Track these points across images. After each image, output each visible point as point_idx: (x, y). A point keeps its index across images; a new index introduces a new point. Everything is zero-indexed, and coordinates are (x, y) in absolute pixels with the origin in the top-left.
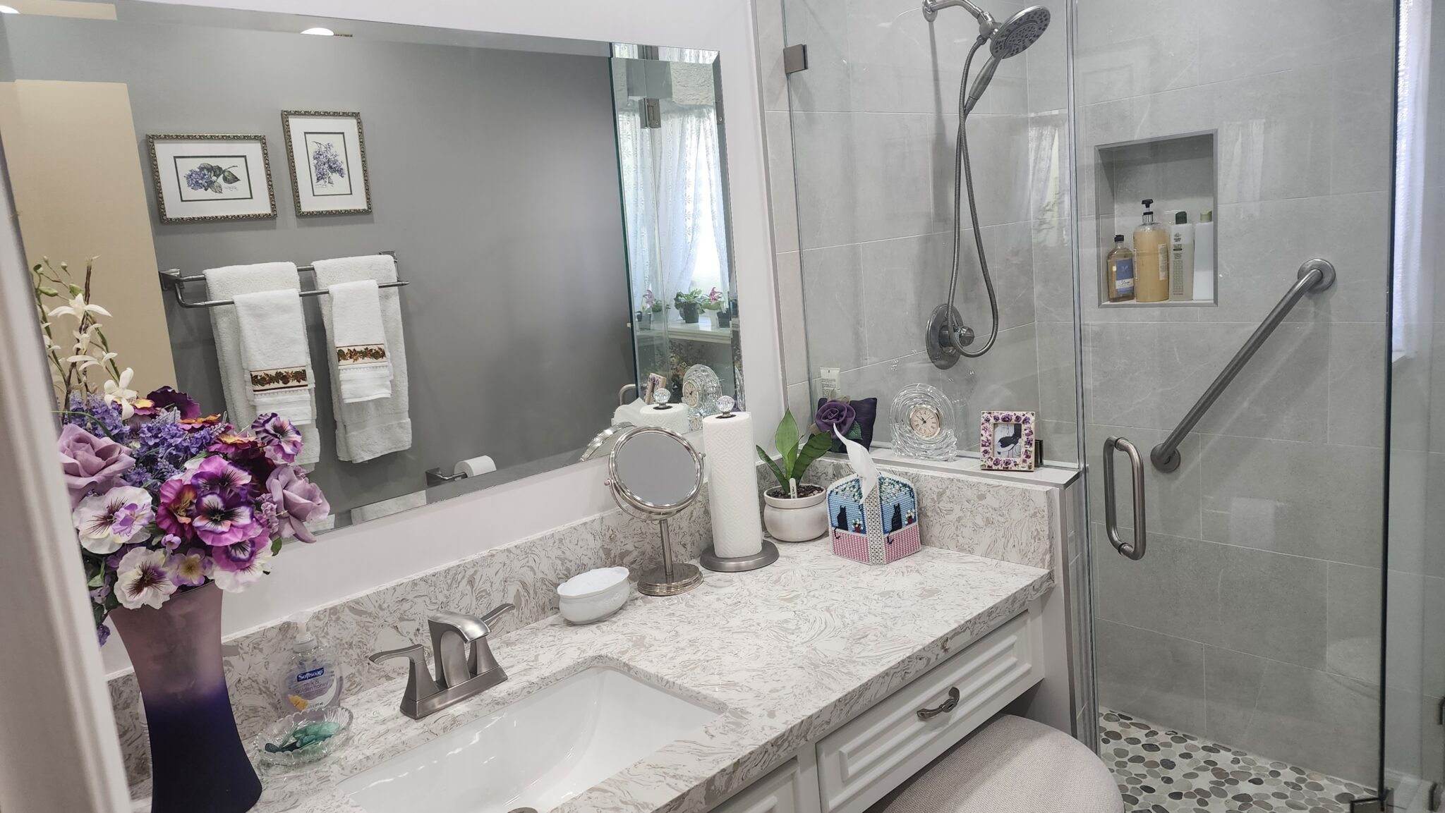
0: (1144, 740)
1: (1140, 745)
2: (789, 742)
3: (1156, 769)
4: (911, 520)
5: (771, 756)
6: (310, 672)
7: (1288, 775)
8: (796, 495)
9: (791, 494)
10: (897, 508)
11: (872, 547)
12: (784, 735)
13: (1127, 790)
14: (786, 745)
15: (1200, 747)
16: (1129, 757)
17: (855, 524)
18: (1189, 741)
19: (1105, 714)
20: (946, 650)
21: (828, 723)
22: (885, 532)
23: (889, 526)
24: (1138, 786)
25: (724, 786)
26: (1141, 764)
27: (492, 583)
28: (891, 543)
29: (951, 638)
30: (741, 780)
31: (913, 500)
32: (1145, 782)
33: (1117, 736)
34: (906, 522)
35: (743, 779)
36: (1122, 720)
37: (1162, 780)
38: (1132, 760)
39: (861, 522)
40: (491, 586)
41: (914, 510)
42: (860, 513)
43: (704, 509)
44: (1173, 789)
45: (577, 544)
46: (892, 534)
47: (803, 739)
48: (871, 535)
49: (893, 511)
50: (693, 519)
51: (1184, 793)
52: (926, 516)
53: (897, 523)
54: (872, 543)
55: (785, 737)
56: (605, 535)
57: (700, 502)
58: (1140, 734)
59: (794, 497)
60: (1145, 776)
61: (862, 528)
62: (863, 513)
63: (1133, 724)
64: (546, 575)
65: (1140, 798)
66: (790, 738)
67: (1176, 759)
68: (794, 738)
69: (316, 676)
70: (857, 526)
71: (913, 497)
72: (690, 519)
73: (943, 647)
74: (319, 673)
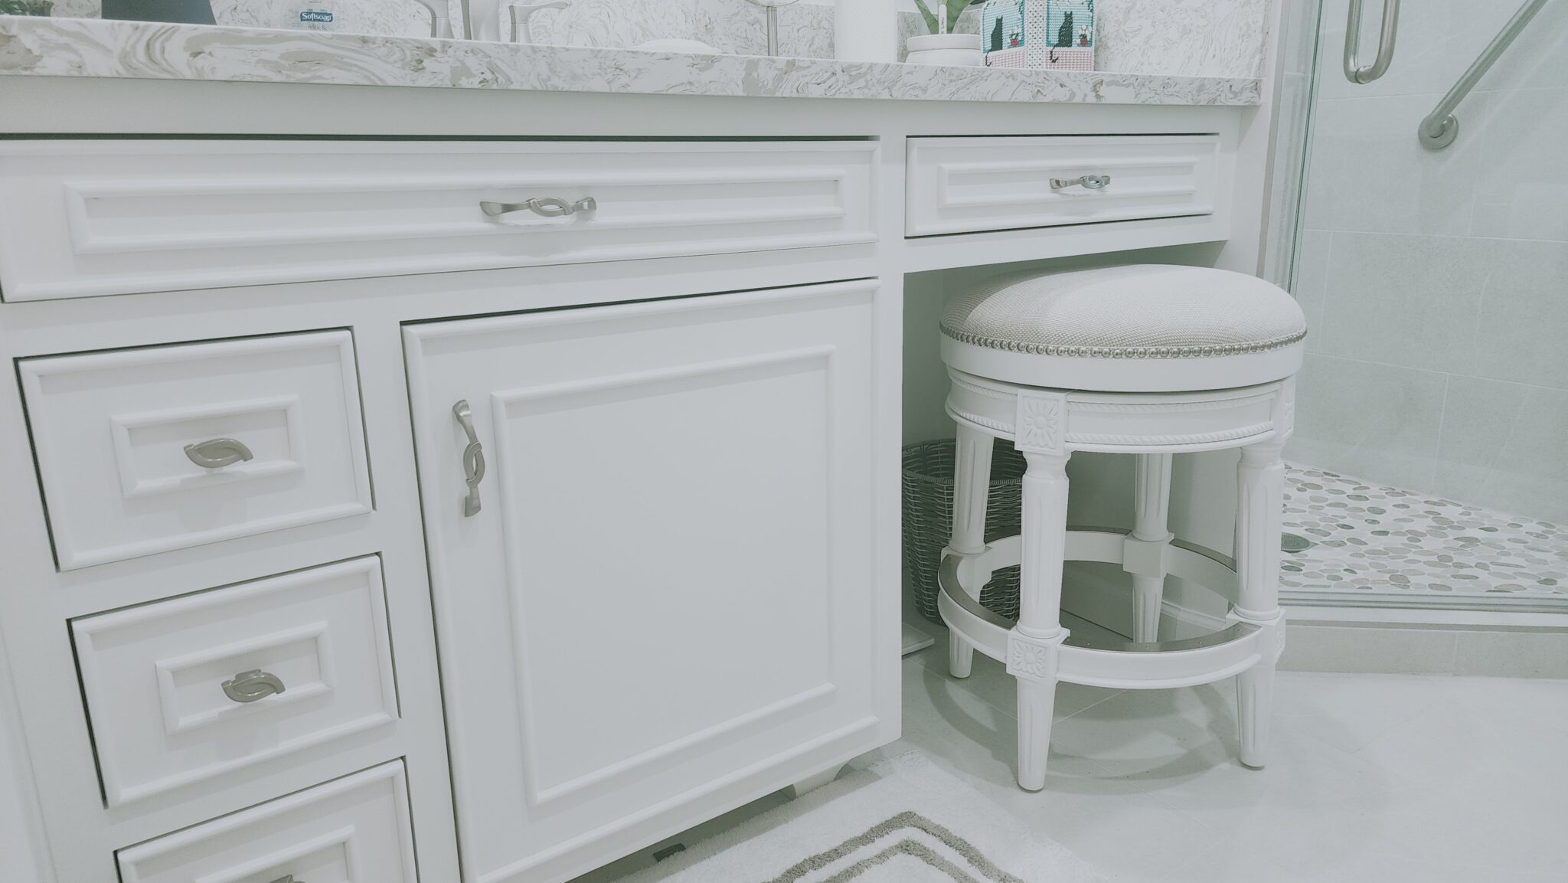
0: (1351, 492)
1: (1345, 495)
2: (867, 82)
3: (1361, 514)
4: (1084, 41)
5: (840, 84)
6: (316, 14)
7: (1534, 526)
8: (945, 30)
9: (940, 30)
10: (1069, 18)
11: (1030, 63)
12: (859, 67)
13: (1319, 525)
14: (862, 83)
15: (1422, 501)
16: (1327, 503)
17: (1012, 35)
18: (1408, 495)
19: (1305, 471)
20: (1098, 96)
21: (924, 91)
22: (1049, 43)
23: (1055, 39)
24: (1334, 524)
25: (771, 82)
26: (1343, 509)
27: (554, 22)
28: (1054, 61)
29: (1109, 84)
30: (795, 91)
31: (1091, 14)
32: (1342, 522)
33: (1319, 487)
34: (1079, 41)
35: (798, 91)
36: (1325, 476)
37: (1366, 521)
38: (1330, 505)
39: (1020, 30)
40: (553, 25)
41: (1090, 28)
42: (1020, 16)
43: (829, 40)
44: (1377, 528)
45: (663, 18)
46: (1057, 49)
47: (887, 90)
48: (1030, 47)
49: (1062, 19)
50: (814, 47)
51: (1391, 532)
52: (1106, 47)
53: (1065, 37)
54: (1030, 57)
55: (862, 71)
56: (700, 20)
57: (825, 28)
58: (1349, 489)
59: (942, 33)
60: (1345, 517)
61: (1020, 38)
62: (1023, 16)
63: (1338, 480)
64: (623, 41)
65: (1334, 533)
66: (868, 77)
67: (1389, 508)
68: (875, 81)
69: (322, 21)
70: (1014, 37)
71: (1092, 11)
72: (810, 46)
73: (1095, 90)
74: (327, 18)
